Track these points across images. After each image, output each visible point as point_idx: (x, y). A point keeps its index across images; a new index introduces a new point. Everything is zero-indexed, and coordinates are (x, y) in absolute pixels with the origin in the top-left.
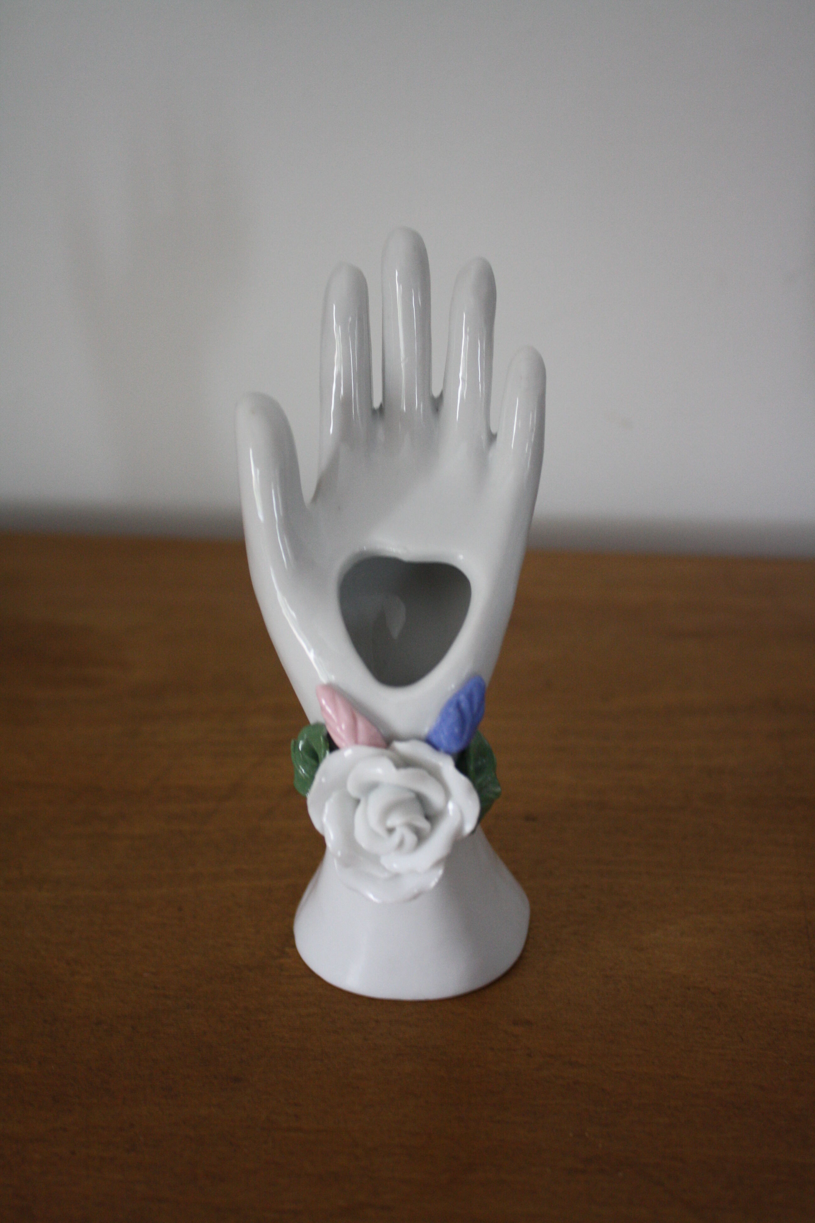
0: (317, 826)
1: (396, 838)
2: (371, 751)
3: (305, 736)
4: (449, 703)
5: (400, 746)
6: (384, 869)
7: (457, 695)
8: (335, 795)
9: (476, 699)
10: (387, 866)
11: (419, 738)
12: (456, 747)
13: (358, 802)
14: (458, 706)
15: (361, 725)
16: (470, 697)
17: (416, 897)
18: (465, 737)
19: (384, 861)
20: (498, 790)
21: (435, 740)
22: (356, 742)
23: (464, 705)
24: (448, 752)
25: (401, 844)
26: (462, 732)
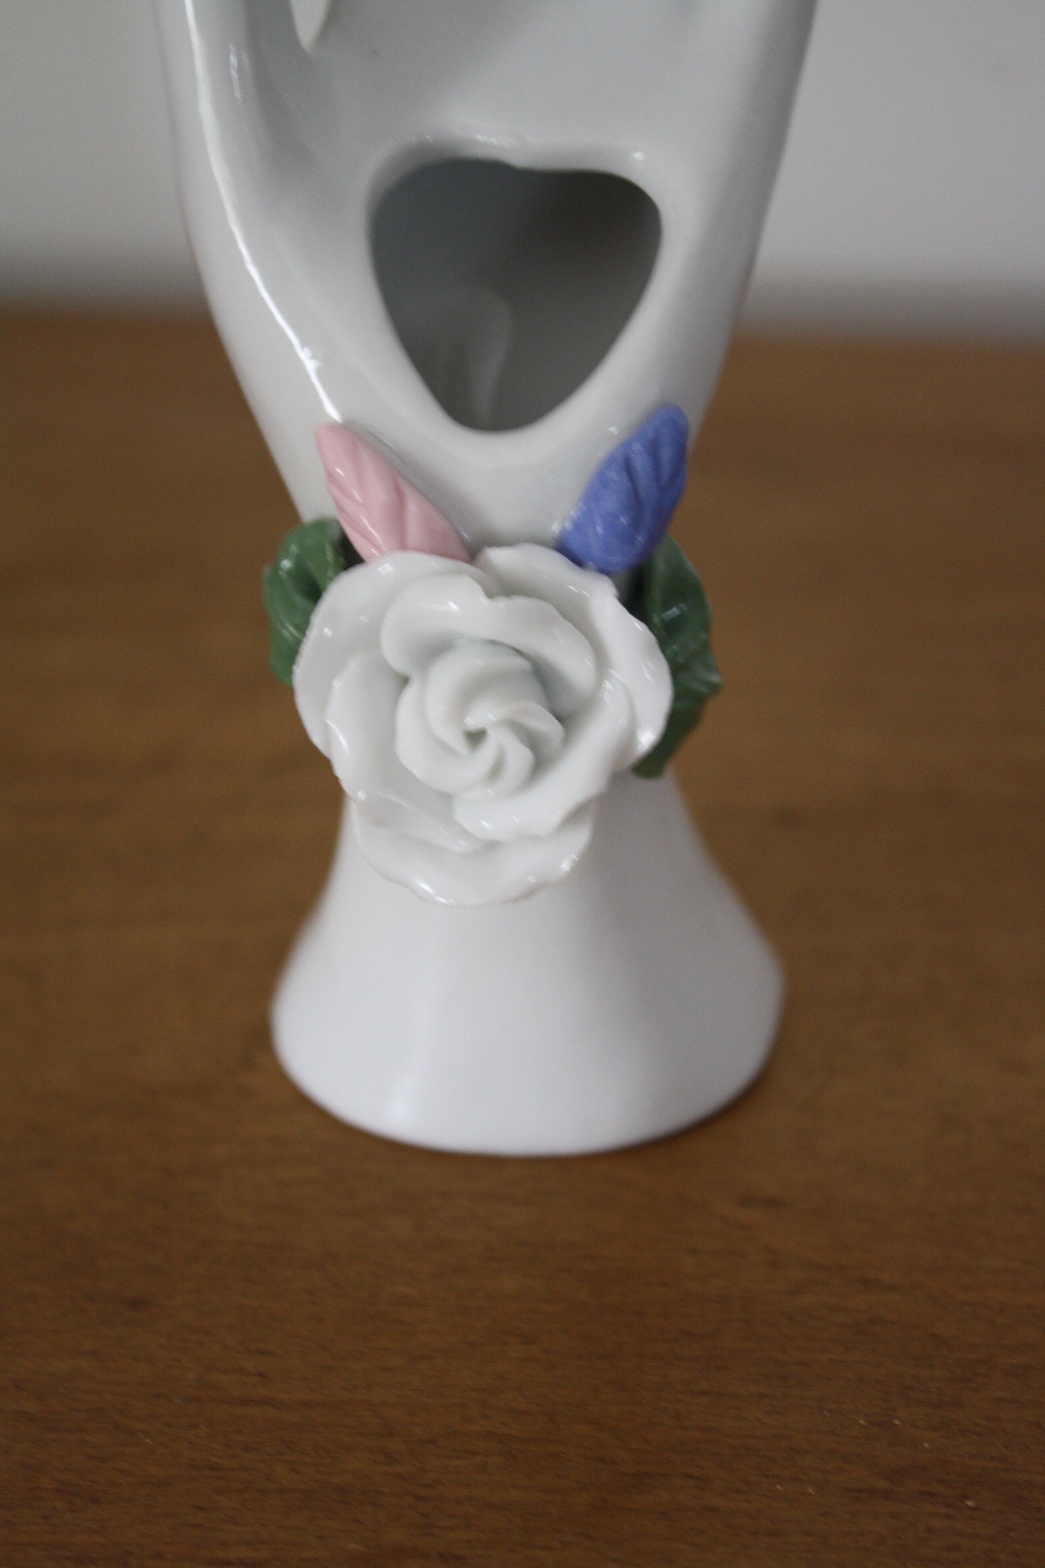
0: (316, 739)
1: (488, 752)
2: (435, 563)
3: (294, 549)
4: (610, 461)
5: (497, 556)
6: (465, 834)
7: (626, 445)
8: (354, 666)
9: (667, 455)
10: (468, 826)
11: (540, 541)
12: (621, 559)
13: (404, 681)
14: (628, 467)
15: (414, 508)
16: (653, 450)
17: (530, 893)
18: (640, 538)
19: (462, 815)
20: (715, 678)
21: (575, 546)
22: (403, 545)
23: (641, 464)
24: (604, 571)
25: (496, 770)
26: (636, 525)
